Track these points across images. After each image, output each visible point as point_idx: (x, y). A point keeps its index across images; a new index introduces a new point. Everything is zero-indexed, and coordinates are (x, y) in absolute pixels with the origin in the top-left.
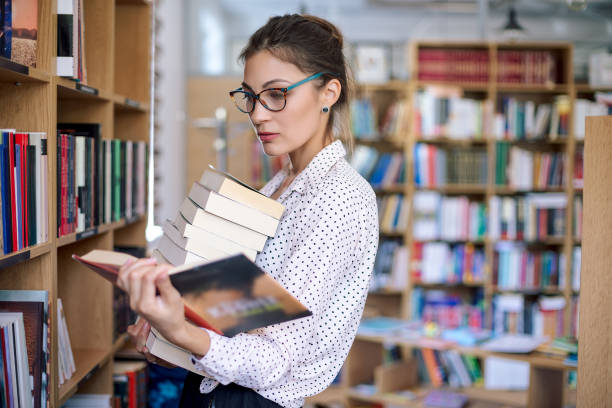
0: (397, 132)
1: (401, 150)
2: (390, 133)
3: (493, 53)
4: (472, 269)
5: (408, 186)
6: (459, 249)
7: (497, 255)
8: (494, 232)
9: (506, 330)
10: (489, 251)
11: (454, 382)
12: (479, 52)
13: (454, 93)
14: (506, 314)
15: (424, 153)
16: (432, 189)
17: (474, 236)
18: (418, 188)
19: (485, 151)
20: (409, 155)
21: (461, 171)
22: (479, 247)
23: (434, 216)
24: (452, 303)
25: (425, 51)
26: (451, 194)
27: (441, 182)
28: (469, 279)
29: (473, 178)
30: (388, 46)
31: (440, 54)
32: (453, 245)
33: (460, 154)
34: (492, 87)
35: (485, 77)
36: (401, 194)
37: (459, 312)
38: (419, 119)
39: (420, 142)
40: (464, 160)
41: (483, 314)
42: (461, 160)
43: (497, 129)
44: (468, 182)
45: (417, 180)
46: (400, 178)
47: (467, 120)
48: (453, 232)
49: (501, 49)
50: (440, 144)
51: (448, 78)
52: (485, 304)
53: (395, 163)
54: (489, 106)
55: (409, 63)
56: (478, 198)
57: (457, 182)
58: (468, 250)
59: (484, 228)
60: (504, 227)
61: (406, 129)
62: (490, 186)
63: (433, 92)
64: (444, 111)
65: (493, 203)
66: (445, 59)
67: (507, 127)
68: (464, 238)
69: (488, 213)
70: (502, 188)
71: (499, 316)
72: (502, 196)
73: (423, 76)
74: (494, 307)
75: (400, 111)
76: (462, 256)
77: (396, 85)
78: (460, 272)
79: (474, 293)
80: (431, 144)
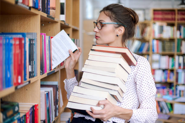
0: (147, 36)
1: (148, 42)
2: (145, 36)
3: (176, 12)
4: (170, 78)
5: (150, 52)
6: (166, 72)
7: (177, 73)
8: (177, 66)
9: (180, 96)
10: (175, 72)
11: (164, 112)
12: (172, 11)
13: (164, 24)
14: (180, 91)
15: (155, 42)
16: (157, 53)
17: (170, 68)
18: (153, 53)
19: (174, 42)
20: (151, 43)
21: (166, 48)
22: (172, 71)
23: (158, 61)
24: (164, 88)
25: (155, 12)
26: (163, 55)
27: (160, 51)
28: (169, 80)
29: (170, 50)
30: (144, 10)
31: (160, 12)
32: (164, 70)
33: (166, 43)
34: (176, 22)
35: (174, 19)
36: (148, 55)
37: (166, 90)
38: (154, 32)
39: (154, 39)
40: (168, 44)
41: (173, 91)
42: (166, 44)
43: (177, 35)
44: (169, 51)
45: (153, 51)
46: (148, 50)
47: (169, 32)
48: (164, 66)
49: (179, 10)
50: (160, 40)
51: (162, 20)
52: (174, 88)
53: (146, 45)
54: (175, 28)
55: (150, 15)
56: (172, 56)
57: (165, 51)
58: (169, 72)
59: (174, 65)
60: (180, 65)
61: (150, 35)
62: (175, 52)
63: (158, 24)
64: (161, 30)
65: (177, 57)
66: (161, 14)
67: (180, 34)
68: (167, 68)
69: (175, 60)
70: (179, 53)
71: (178, 92)
72: (179, 55)
73: (155, 19)
74: (176, 89)
75: (148, 30)
76: (167, 73)
77: (146, 22)
78: (166, 78)
79: (170, 85)
80: (158, 40)
